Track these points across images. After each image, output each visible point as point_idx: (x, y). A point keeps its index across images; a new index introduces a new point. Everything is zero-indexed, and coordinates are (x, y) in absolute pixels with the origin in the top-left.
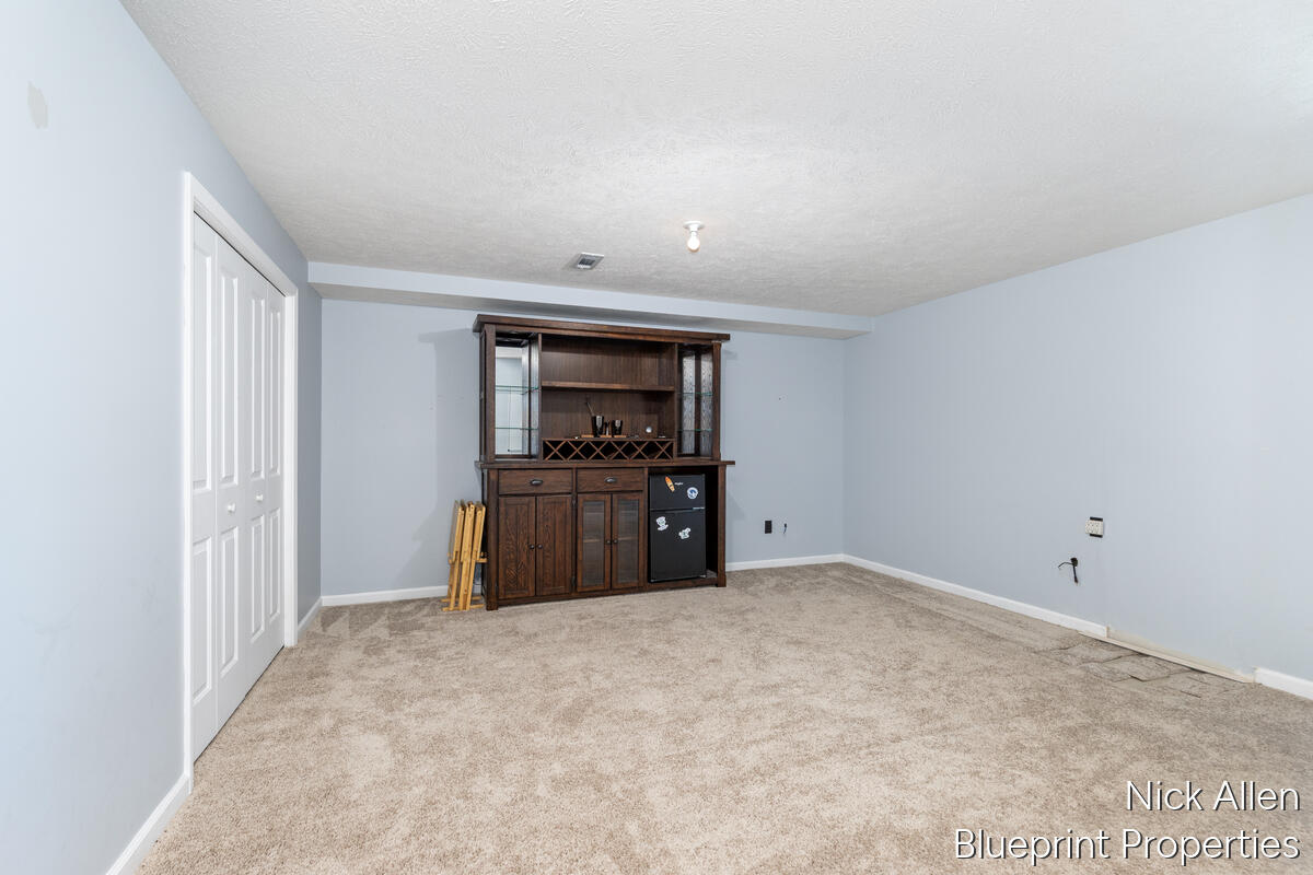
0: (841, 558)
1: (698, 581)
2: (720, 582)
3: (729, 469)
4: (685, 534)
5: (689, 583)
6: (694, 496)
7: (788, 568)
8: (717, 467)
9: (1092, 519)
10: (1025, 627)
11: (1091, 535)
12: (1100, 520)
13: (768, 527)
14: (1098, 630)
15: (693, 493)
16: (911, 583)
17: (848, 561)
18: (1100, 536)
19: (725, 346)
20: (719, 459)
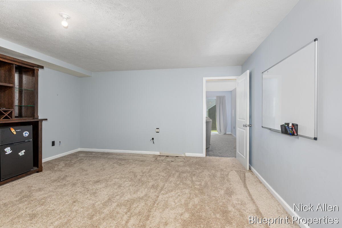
0: (79, 149)
1: (29, 173)
2: (40, 170)
3: (44, 122)
4: (22, 153)
5: (24, 175)
6: (27, 135)
7: (62, 157)
8: (38, 122)
9: (157, 129)
10: (145, 157)
11: (157, 132)
12: (158, 129)
13: (53, 144)
14: (158, 153)
15: (26, 134)
16: (108, 153)
17: (82, 150)
18: (158, 132)
19: (40, 71)
20: (38, 118)
